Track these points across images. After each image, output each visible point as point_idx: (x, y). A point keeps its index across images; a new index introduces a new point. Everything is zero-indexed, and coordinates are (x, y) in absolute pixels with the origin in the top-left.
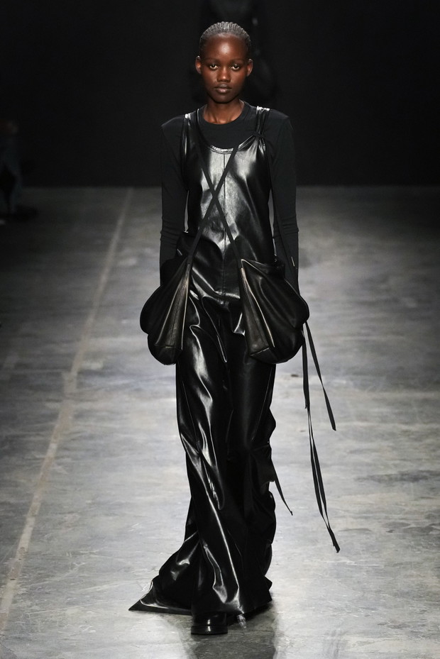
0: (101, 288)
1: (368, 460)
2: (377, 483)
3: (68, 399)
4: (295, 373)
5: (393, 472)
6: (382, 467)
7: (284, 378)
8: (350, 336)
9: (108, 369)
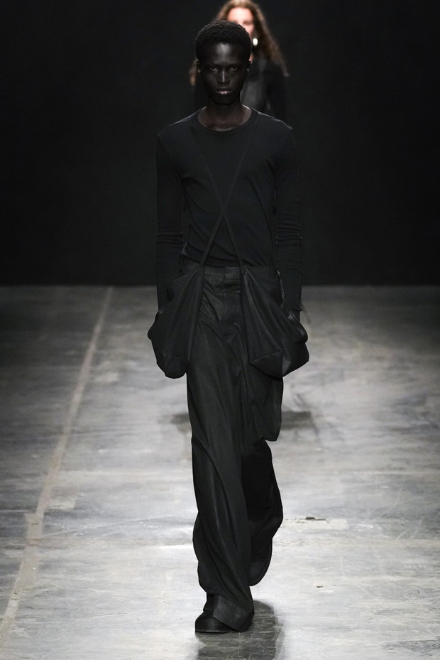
0: (74, 410)
1: (398, 623)
2: (411, 651)
3: (32, 545)
4: (310, 516)
5: (430, 637)
6: (417, 631)
7: (297, 521)
8: (378, 470)
9: (81, 509)
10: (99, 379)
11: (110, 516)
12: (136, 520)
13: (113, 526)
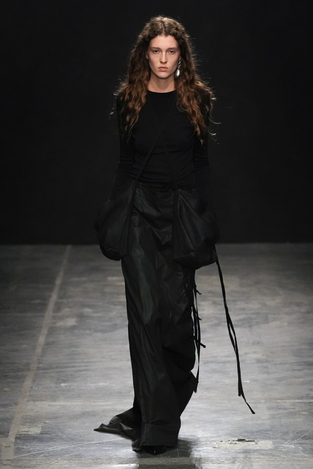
4: (241, 438)
7: (230, 442)
8: (298, 398)
9: (46, 434)
10: (60, 324)
11: (72, 440)
12: (93, 443)
13: (74, 448)
